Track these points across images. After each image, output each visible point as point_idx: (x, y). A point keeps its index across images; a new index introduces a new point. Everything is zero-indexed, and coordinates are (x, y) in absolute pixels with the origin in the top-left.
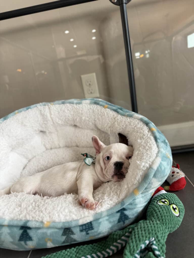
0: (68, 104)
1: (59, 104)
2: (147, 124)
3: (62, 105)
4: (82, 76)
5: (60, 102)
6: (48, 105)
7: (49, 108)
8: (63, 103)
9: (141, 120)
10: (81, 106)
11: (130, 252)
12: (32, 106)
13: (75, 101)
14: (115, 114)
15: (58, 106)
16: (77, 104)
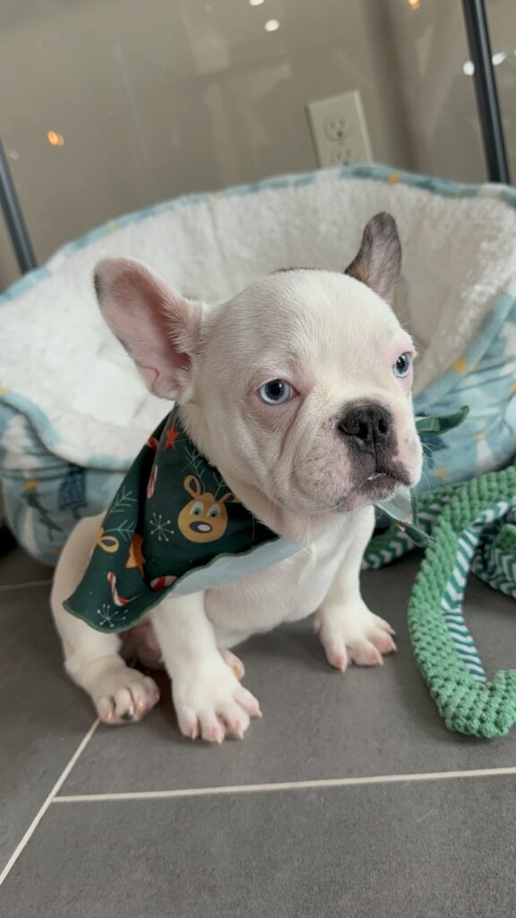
0: (270, 192)
1: (242, 194)
3: (252, 195)
4: (314, 107)
5: (245, 187)
6: (208, 201)
7: (211, 210)
8: (255, 190)
10: (310, 187)
11: (452, 521)
12: (158, 208)
13: (292, 178)
14: (424, 195)
15: (236, 199)
16: (298, 185)
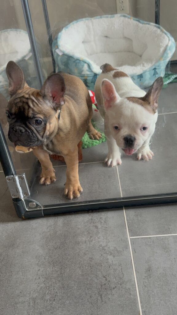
0: (104, 19)
1: (98, 18)
3: (100, 19)
5: (99, 17)
6: (91, 20)
8: (101, 18)
10: (114, 18)
12: (79, 20)
13: (110, 16)
14: (137, 22)
15: (97, 20)
16: (111, 17)
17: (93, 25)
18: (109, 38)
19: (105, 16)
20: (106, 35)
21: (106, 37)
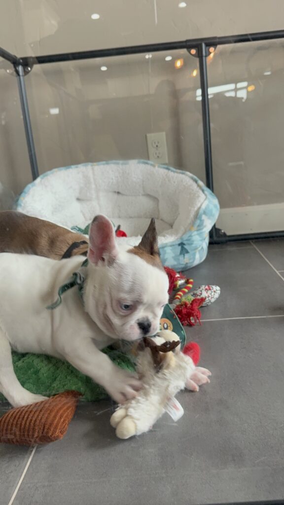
1: (104, 164)
2: (196, 182)
4: (148, 135)
7: (93, 169)
9: (192, 178)
10: (127, 166)
12: (73, 166)
14: (166, 171)
15: (102, 166)
16: (122, 164)
17: (94, 174)
18: (123, 195)
19: (114, 161)
20: (117, 191)
21: (118, 193)
